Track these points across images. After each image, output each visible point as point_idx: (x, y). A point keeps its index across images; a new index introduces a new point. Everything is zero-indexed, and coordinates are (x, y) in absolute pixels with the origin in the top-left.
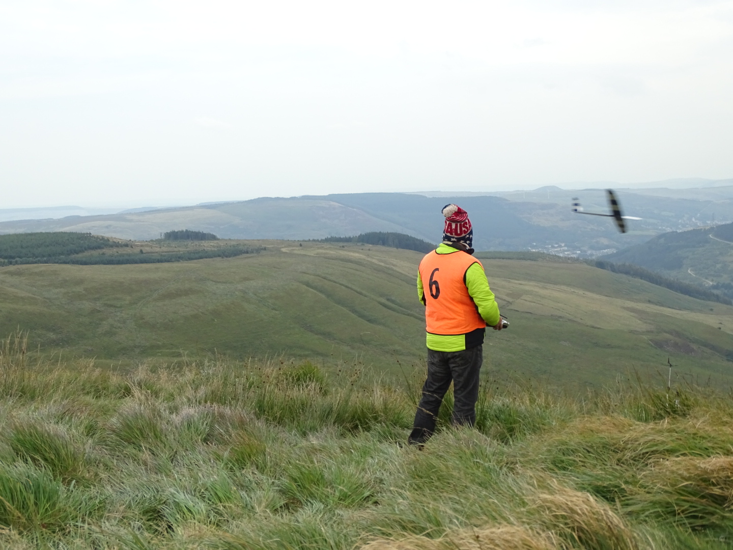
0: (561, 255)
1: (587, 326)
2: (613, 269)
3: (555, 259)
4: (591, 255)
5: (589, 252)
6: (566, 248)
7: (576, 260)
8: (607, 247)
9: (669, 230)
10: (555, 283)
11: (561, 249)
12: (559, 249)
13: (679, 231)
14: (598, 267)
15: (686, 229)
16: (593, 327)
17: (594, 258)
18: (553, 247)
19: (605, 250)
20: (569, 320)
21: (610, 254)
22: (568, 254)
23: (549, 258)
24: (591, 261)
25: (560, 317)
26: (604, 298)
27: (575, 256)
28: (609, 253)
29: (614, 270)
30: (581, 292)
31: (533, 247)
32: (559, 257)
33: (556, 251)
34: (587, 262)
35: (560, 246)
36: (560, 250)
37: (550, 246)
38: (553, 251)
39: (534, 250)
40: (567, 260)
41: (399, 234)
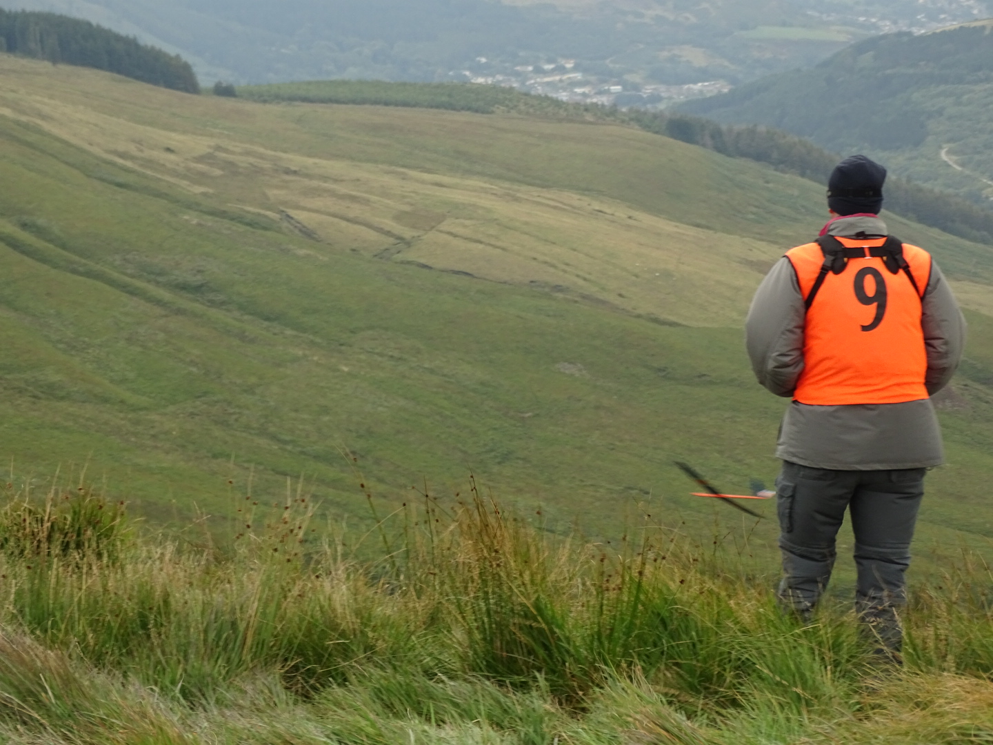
0: (563, 96)
1: (639, 316)
2: (721, 144)
3: (547, 108)
4: (655, 99)
5: (648, 90)
6: (578, 76)
7: (609, 114)
8: (704, 75)
9: (887, 27)
10: (545, 185)
11: (565, 77)
12: (557, 78)
13: (918, 31)
14: (675, 138)
15: (938, 27)
16: (656, 321)
17: (662, 106)
18: (539, 71)
19: (695, 82)
20: (584, 297)
21: (711, 98)
22: (584, 94)
23: (526, 104)
24: (655, 117)
25: (558, 288)
26: (692, 232)
27: (604, 100)
28: (708, 95)
29: (722, 149)
30: (621, 212)
31: (478, 70)
32: (558, 104)
33: (548, 84)
34: (640, 119)
35: (562, 70)
36: (561, 81)
37: (530, 68)
38: (538, 85)
39: (481, 80)
40: (579, 112)
41: (61, 17)
